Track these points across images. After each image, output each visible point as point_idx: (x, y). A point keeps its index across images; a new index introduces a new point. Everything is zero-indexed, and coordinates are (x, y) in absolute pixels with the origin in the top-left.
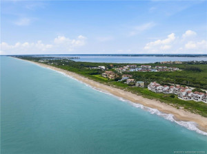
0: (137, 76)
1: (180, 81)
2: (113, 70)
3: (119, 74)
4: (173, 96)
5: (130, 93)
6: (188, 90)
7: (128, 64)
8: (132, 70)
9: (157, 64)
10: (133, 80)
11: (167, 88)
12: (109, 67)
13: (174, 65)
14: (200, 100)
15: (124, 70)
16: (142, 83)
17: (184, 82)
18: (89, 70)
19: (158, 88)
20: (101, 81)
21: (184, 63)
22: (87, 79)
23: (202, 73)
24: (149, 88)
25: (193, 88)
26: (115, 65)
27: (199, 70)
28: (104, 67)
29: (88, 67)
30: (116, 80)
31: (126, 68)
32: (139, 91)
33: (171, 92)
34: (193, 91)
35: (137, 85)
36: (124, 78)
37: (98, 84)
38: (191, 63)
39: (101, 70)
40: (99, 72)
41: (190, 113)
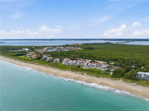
0: (54, 55)
1: (83, 56)
2: (35, 51)
3: (41, 54)
4: (79, 67)
5: (50, 68)
6: (87, 62)
7: (46, 46)
8: (50, 51)
9: (67, 45)
10: (51, 58)
11: (75, 61)
12: (32, 49)
13: (77, 46)
14: (95, 67)
15: (44, 51)
16: (58, 60)
17: (85, 57)
18: (14, 52)
19: (69, 62)
20: (26, 60)
21: (84, 44)
22: (13, 60)
23: (94, 50)
24: (63, 63)
25: (90, 60)
26: (37, 47)
27: (92, 49)
28: (27, 50)
29: (13, 50)
30: (38, 59)
31: (46, 49)
32: (56, 66)
33: (78, 64)
34: (91, 62)
35: (55, 61)
36: (44, 56)
37: (23, 63)
38: (87, 44)
39: (25, 52)
40: (23, 54)
41: (90, 76)
